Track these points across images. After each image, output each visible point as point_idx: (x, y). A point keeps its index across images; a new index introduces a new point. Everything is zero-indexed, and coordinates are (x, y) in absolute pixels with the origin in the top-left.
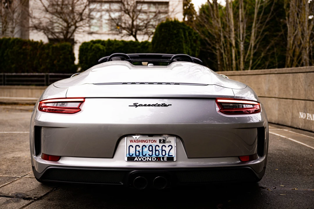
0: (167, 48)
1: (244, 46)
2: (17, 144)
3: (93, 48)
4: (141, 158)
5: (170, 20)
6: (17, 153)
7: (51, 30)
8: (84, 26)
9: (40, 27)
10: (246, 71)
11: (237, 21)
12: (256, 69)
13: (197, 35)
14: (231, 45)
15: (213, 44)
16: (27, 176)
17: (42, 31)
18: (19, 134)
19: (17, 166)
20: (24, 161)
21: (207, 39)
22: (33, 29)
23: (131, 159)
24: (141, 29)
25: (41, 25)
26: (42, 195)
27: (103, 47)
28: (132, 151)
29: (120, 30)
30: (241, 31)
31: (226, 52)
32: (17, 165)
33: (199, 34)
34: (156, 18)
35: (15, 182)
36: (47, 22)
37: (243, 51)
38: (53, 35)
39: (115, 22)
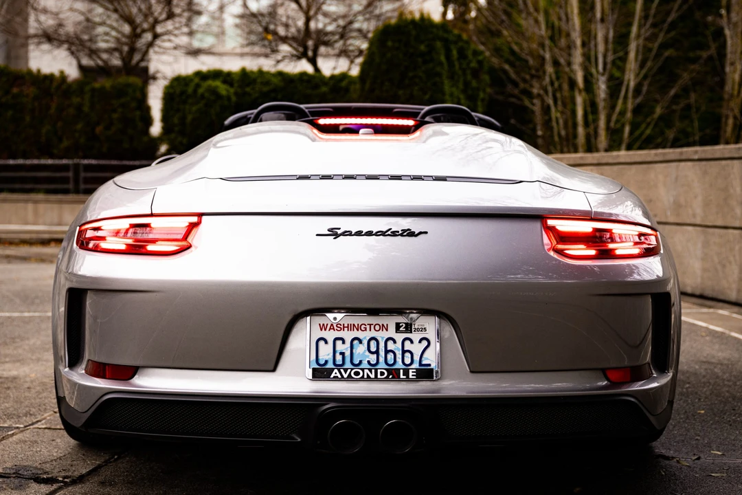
0: (401, 92)
1: (608, 87)
2: (5, 344)
3: (201, 91)
4: (349, 371)
5: (409, 17)
6: (7, 366)
7: (88, 44)
8: (176, 32)
9: (59, 35)
10: (615, 153)
11: (590, 21)
12: (640, 148)
13: (480, 58)
14: (572, 84)
15: (525, 81)
16: (39, 423)
17: (66, 46)
18: (9, 317)
19: (12, 399)
20: (28, 388)
21: (507, 67)
22: (41, 40)
23: (320, 373)
24: (329, 41)
25: (61, 31)
26: (84, 471)
27: (228, 91)
28: (326, 352)
29: (273, 44)
30: (601, 48)
31: (559, 103)
32: (10, 397)
33: (487, 54)
34: (371, 12)
35: (11, 439)
36: (79, 23)
37: (605, 100)
38: (94, 57)
39: (259, 22)
